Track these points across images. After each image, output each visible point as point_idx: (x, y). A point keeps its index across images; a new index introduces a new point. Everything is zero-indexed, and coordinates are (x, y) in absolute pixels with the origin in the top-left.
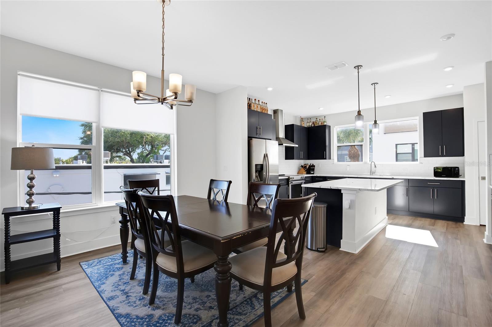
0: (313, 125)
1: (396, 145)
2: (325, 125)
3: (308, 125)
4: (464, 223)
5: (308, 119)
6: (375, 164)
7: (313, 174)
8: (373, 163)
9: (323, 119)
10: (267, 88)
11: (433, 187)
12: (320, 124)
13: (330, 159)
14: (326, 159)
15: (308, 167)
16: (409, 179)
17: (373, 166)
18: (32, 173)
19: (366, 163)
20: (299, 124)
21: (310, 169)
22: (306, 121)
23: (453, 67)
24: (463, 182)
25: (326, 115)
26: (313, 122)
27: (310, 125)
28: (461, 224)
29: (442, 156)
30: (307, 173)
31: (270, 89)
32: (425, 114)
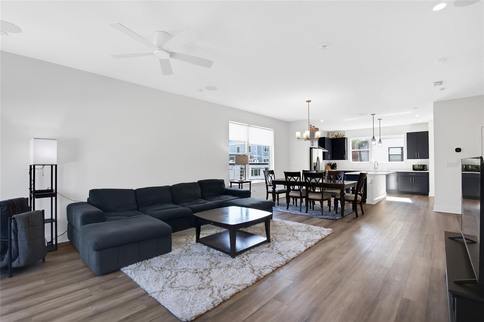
0: (336, 137)
1: (389, 148)
2: (345, 138)
3: (332, 137)
4: (429, 196)
5: (332, 133)
6: (377, 163)
7: (336, 169)
8: (376, 162)
9: (343, 133)
10: (320, 120)
11: (412, 176)
12: (341, 137)
13: (347, 159)
14: (345, 159)
15: (332, 164)
16: (398, 172)
17: (376, 164)
18: (242, 166)
19: (371, 162)
20: (327, 137)
21: (334, 166)
22: (331, 134)
23: (420, 115)
24: (428, 173)
25: (345, 131)
26: (336, 135)
27: (334, 137)
28: (427, 196)
29: (417, 158)
30: (331, 169)
31: (322, 121)
32: (408, 134)
